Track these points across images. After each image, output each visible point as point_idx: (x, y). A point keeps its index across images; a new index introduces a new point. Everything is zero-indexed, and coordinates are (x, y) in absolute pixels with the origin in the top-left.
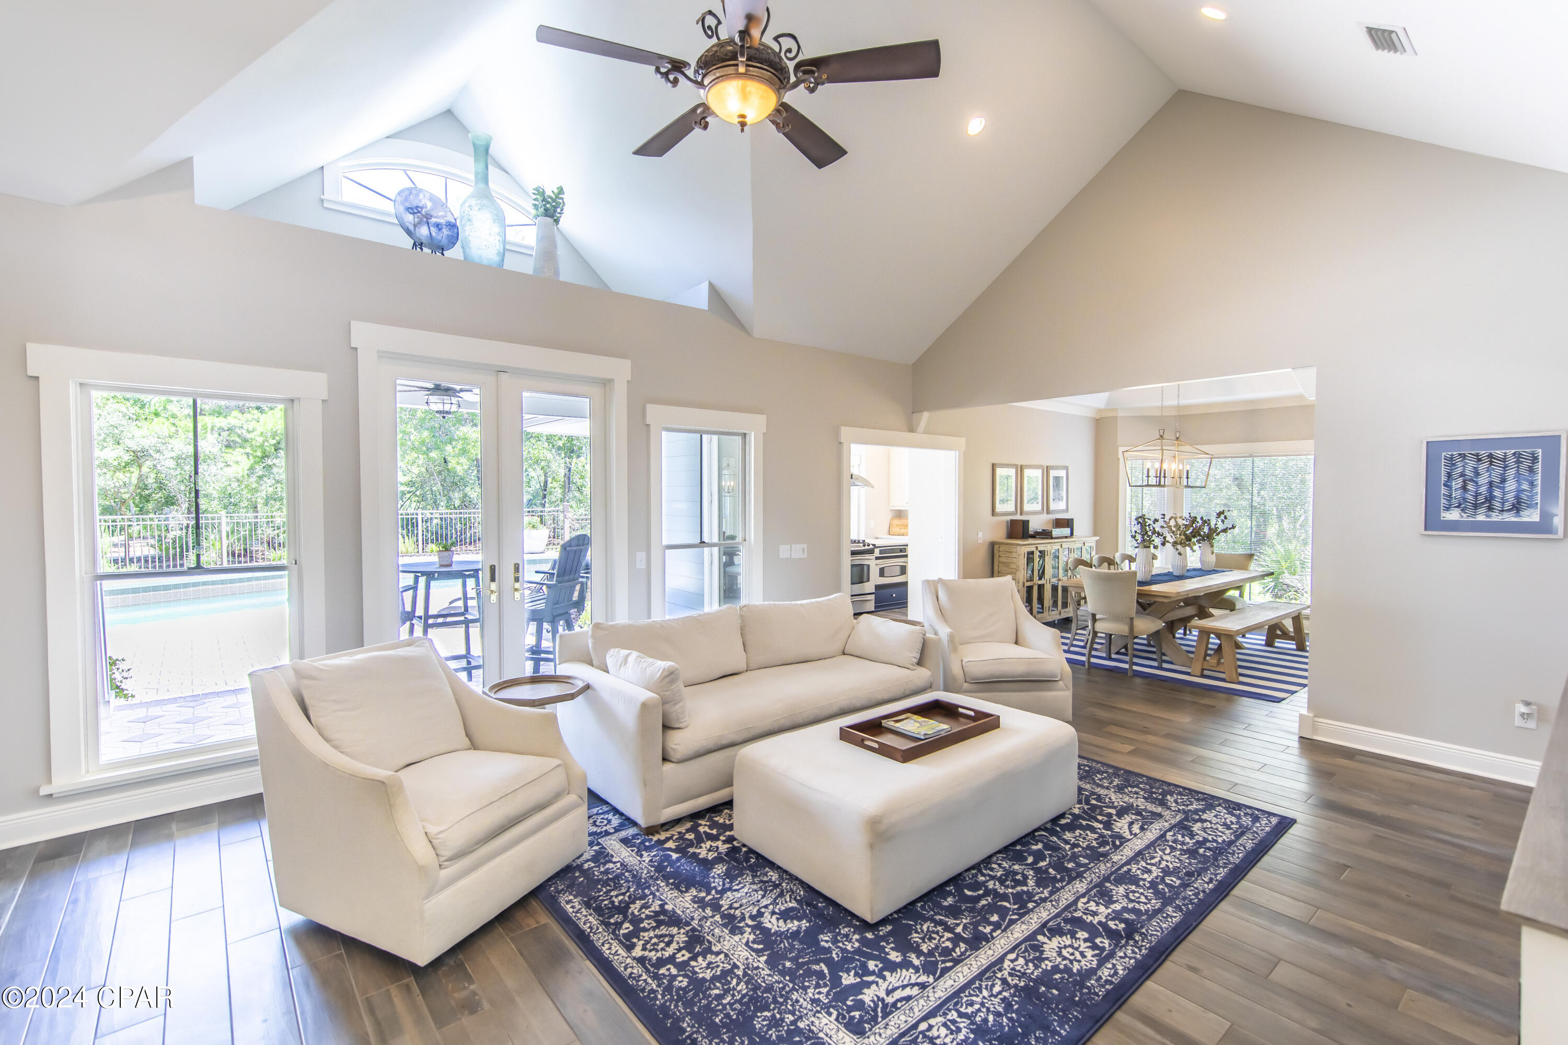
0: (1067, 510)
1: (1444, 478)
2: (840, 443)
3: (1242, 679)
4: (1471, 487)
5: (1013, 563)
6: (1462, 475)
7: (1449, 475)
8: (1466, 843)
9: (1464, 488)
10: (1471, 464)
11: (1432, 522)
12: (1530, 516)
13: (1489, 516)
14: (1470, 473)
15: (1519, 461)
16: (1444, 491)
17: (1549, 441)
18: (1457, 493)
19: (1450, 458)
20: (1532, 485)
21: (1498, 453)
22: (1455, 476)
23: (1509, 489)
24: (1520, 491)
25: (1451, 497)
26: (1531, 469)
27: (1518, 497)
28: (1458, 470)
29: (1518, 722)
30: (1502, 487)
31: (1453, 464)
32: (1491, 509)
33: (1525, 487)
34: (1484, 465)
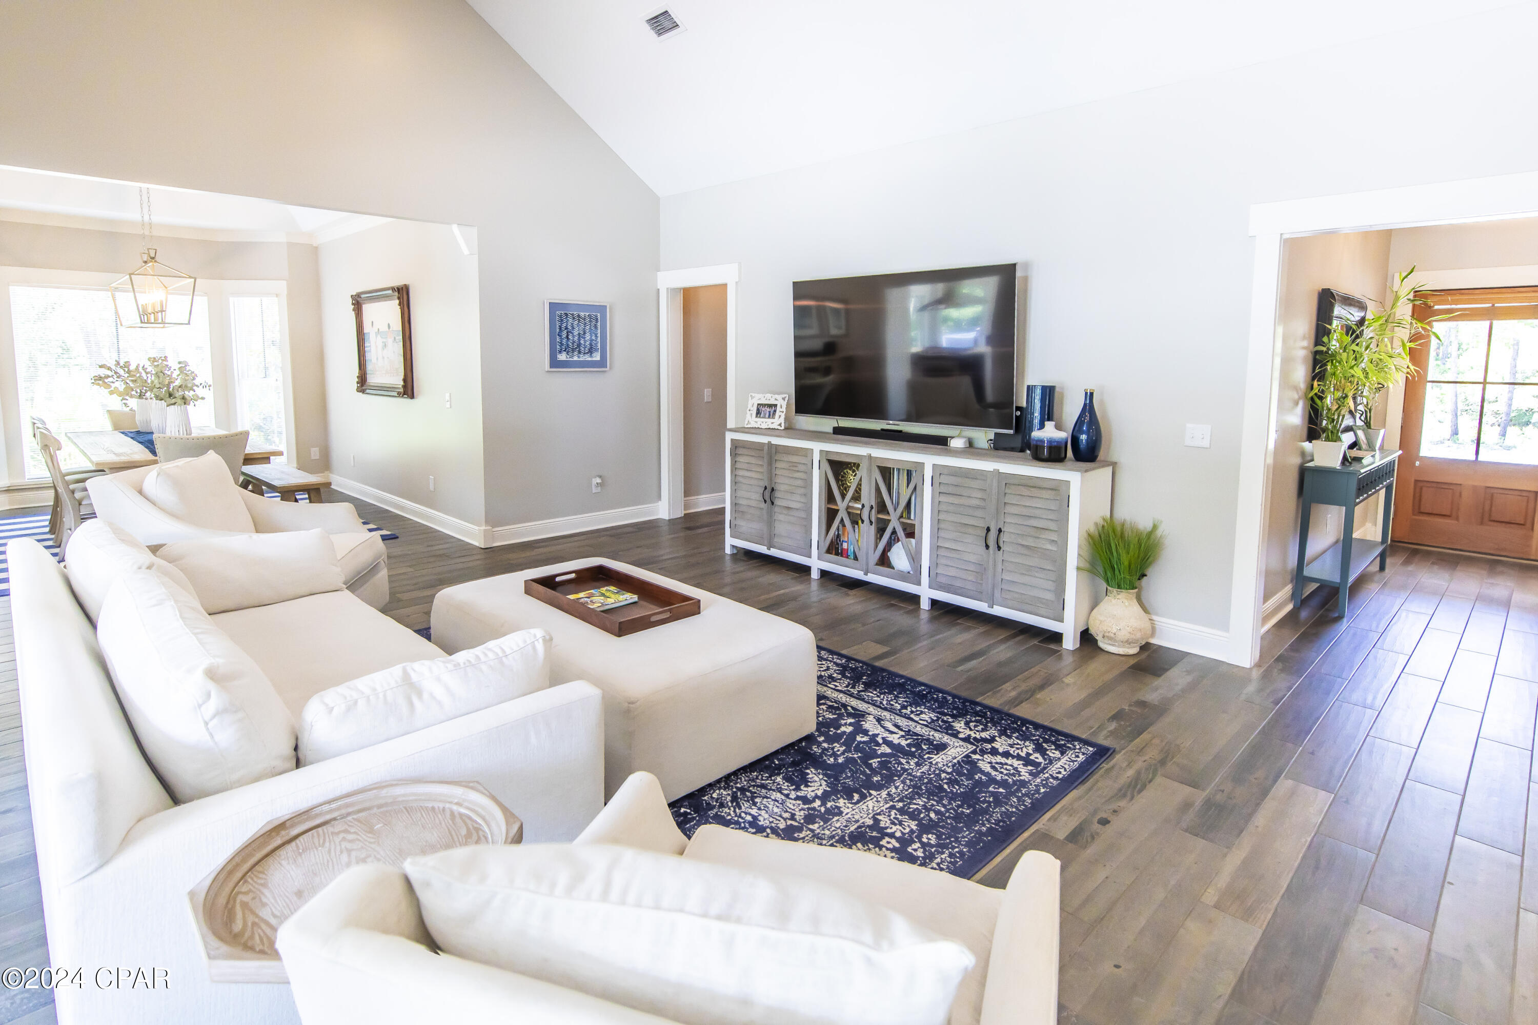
1: (558, 330)
4: (570, 337)
6: (566, 328)
7: (560, 328)
9: (567, 337)
10: (571, 320)
11: (554, 362)
12: (597, 357)
13: (579, 357)
14: (569, 327)
15: (590, 321)
16: (558, 340)
17: (602, 309)
18: (564, 341)
19: (561, 316)
20: (596, 337)
21: (582, 314)
22: (563, 329)
23: (587, 339)
24: (591, 340)
25: (562, 344)
26: (596, 327)
27: (591, 344)
28: (564, 325)
29: (594, 490)
30: (584, 338)
31: (562, 320)
32: (580, 352)
33: (593, 338)
34: (576, 322)
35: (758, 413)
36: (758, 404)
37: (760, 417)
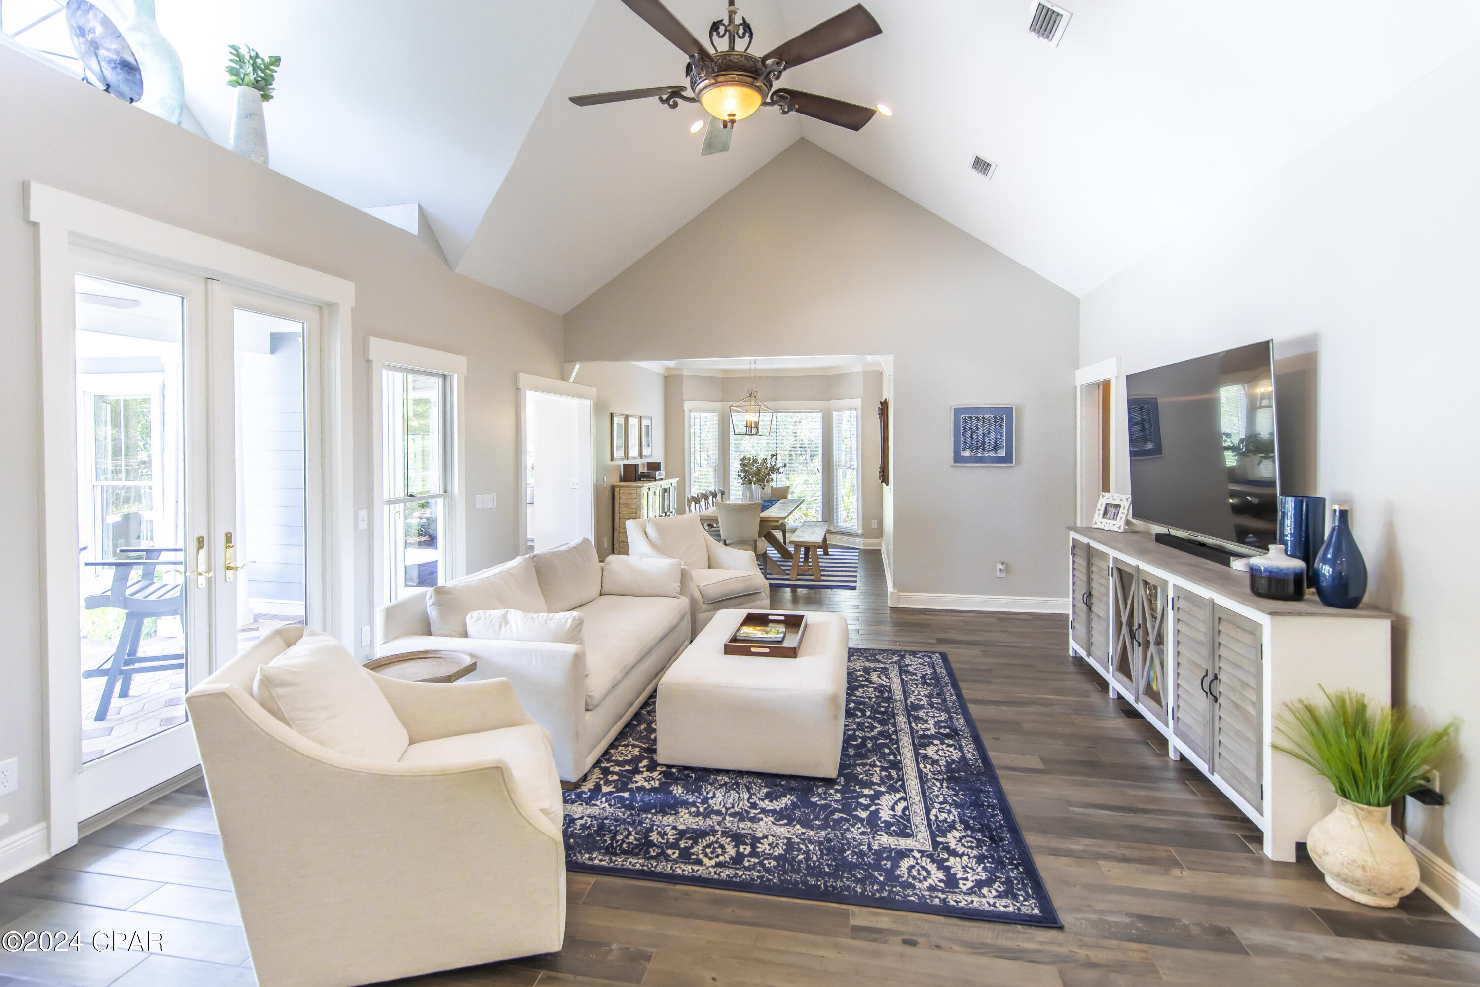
0: (651, 456)
1: (962, 431)
2: (518, 389)
3: (823, 578)
4: (974, 436)
5: (634, 504)
6: (971, 429)
7: (965, 429)
8: (1015, 645)
9: (972, 437)
10: (975, 422)
11: (958, 459)
12: (1002, 453)
13: (983, 454)
14: (974, 428)
15: (995, 422)
16: (962, 439)
17: (1008, 410)
18: (969, 440)
19: (965, 419)
20: (1002, 435)
21: (987, 416)
22: (967, 430)
23: (991, 437)
24: (996, 439)
25: (966, 443)
26: (1001, 426)
27: (995, 442)
28: (969, 426)
29: (998, 575)
30: (989, 437)
31: (966, 423)
32: (984, 449)
33: (999, 436)
34: (980, 424)
35: (1105, 513)
36: (1107, 504)
37: (1106, 518)
